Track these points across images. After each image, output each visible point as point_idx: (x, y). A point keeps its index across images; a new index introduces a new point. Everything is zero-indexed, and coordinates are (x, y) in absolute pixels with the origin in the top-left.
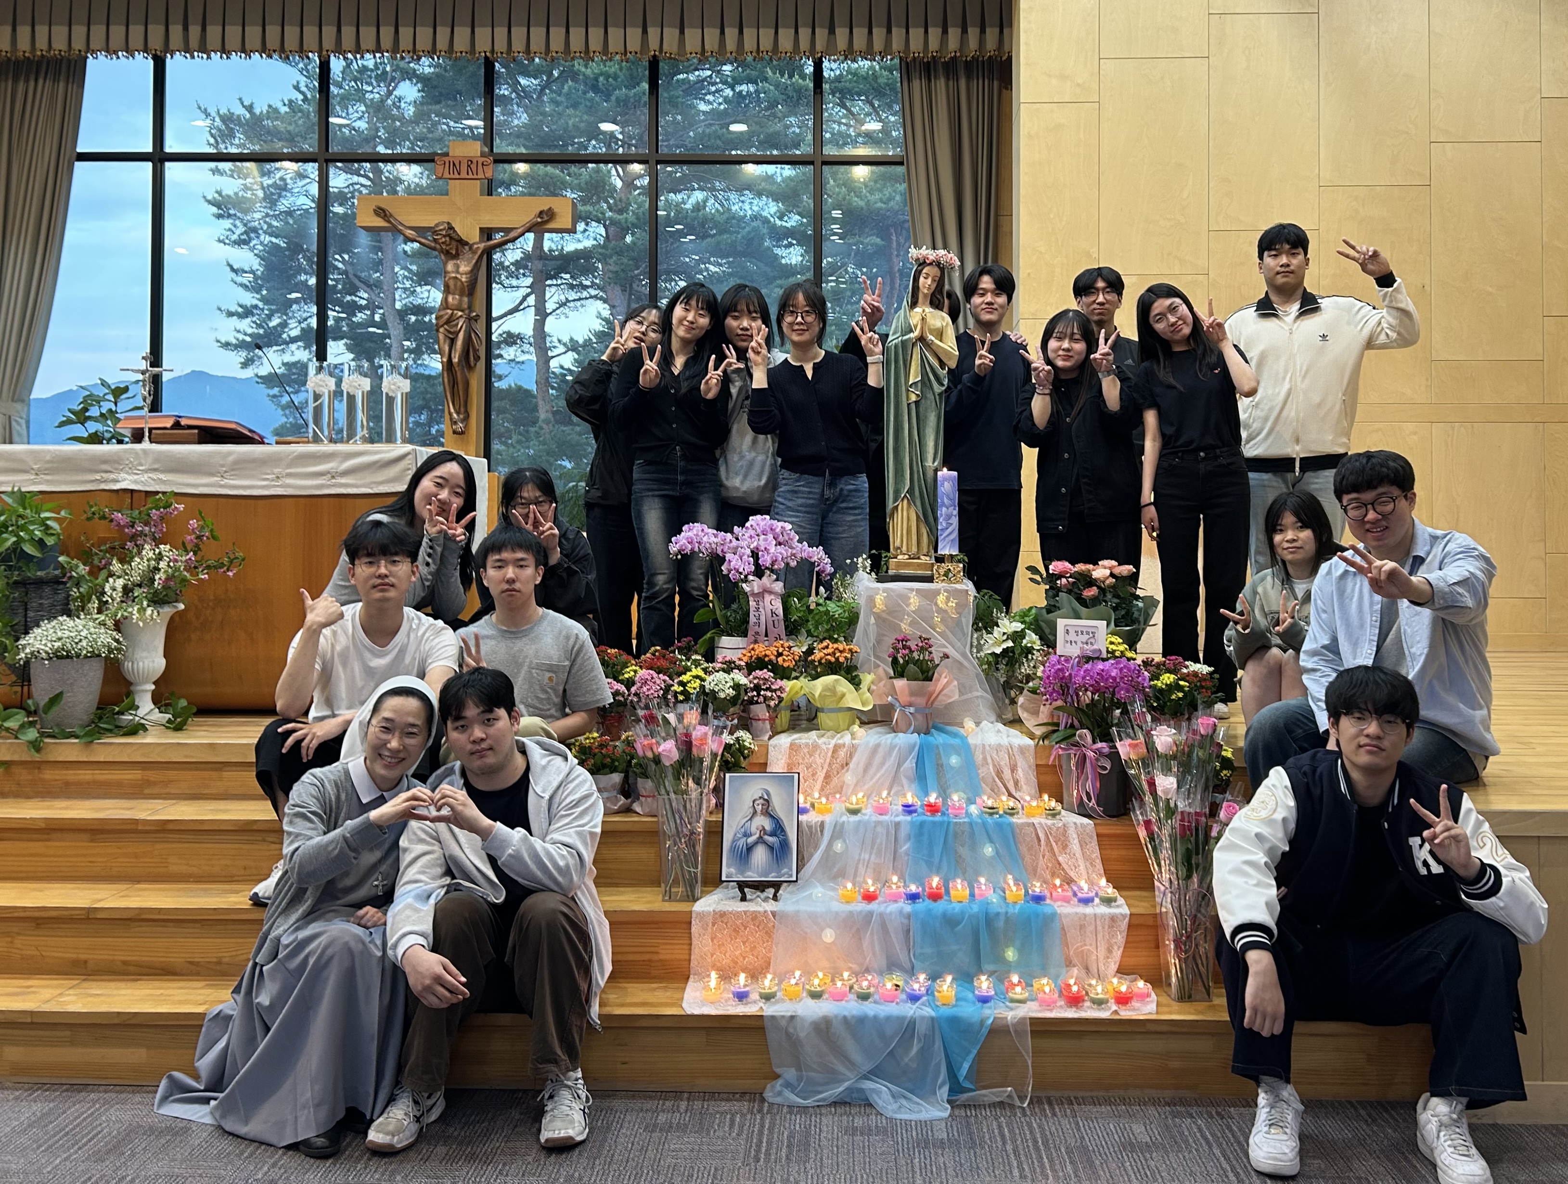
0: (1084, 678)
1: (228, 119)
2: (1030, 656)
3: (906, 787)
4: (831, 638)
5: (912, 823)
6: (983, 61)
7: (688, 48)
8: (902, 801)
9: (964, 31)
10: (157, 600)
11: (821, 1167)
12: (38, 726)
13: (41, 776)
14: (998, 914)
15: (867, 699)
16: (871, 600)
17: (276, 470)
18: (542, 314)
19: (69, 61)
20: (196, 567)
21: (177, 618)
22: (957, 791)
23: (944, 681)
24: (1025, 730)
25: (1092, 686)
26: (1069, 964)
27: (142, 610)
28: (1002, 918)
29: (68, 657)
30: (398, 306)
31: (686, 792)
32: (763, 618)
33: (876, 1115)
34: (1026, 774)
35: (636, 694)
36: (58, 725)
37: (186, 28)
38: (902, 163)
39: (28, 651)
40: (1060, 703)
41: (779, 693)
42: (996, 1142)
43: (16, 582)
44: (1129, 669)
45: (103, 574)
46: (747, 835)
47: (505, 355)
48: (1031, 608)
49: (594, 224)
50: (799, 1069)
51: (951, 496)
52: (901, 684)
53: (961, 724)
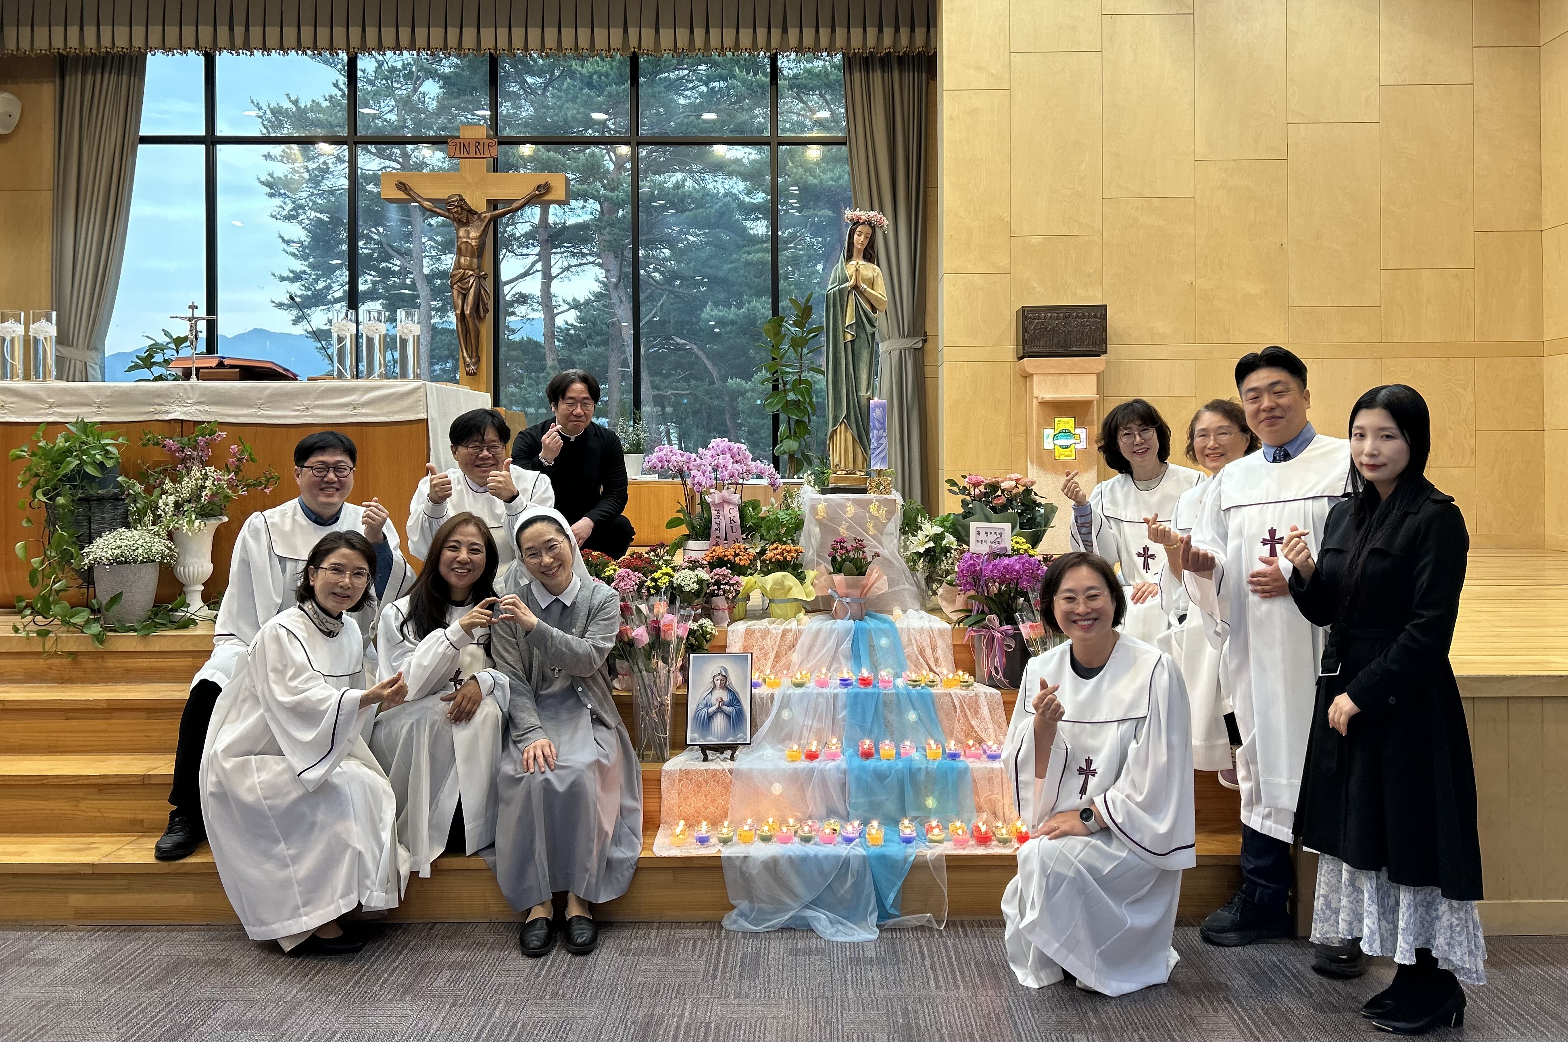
0: (992, 571)
1: (277, 112)
2: (948, 555)
3: (843, 664)
4: (780, 541)
5: (847, 694)
6: (913, 57)
7: (663, 46)
8: (838, 676)
9: (897, 30)
10: (205, 513)
11: (769, 982)
12: (102, 622)
13: (104, 664)
14: (920, 769)
15: (810, 591)
16: (814, 509)
17: (305, 403)
18: (548, 279)
19: (131, 58)
20: (237, 486)
21: (222, 529)
22: (886, 667)
23: (875, 576)
24: (944, 616)
25: (999, 578)
26: (980, 810)
27: (191, 522)
28: (923, 773)
29: (126, 562)
30: (426, 271)
31: (656, 670)
32: (723, 525)
33: (817, 939)
34: (944, 652)
36: (118, 621)
37: (231, 29)
38: (844, 144)
39: (91, 557)
40: (972, 593)
41: (735, 587)
42: (916, 959)
43: (80, 499)
44: (1030, 564)
45: (157, 491)
46: (708, 706)
47: (518, 313)
48: (950, 514)
49: (591, 201)
50: (751, 901)
51: (881, 420)
52: (839, 578)
53: (890, 612)
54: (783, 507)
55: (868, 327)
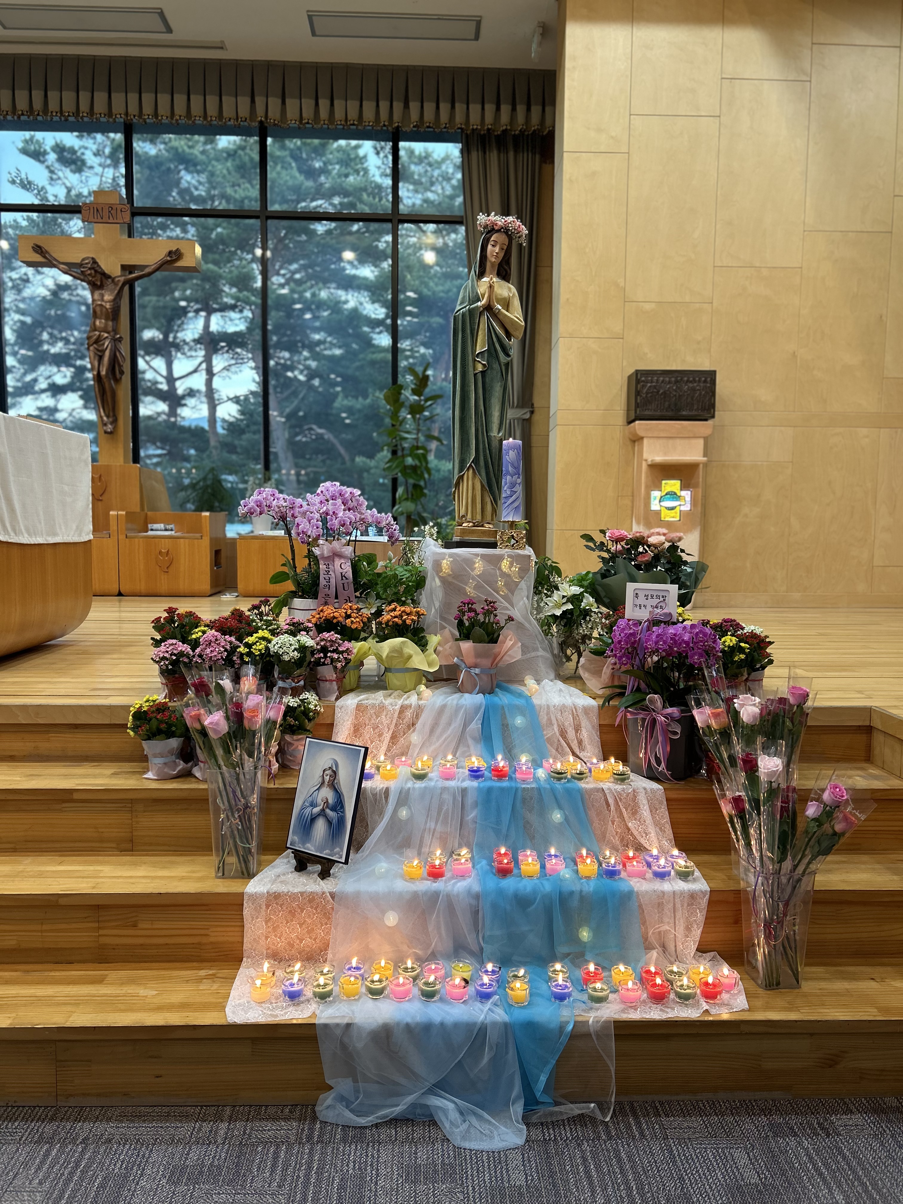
2: (587, 618)
3: (472, 748)
4: (398, 601)
5: (479, 789)
6: (528, 135)
7: (289, 118)
8: (468, 765)
9: (514, 108)
14: (572, 893)
15: (434, 660)
16: (437, 565)
18: (210, 373)
22: (523, 752)
23: (509, 643)
26: (649, 948)
28: (577, 897)
31: (240, 765)
32: (333, 581)
33: (442, 1143)
34: (589, 734)
35: (200, 656)
38: (461, 223)
40: (625, 666)
41: (346, 654)
44: (705, 634)
46: (313, 805)
47: (188, 405)
48: (588, 573)
50: (354, 1080)
51: (516, 465)
52: (466, 646)
53: (522, 682)
54: (402, 562)
55: (501, 355)
